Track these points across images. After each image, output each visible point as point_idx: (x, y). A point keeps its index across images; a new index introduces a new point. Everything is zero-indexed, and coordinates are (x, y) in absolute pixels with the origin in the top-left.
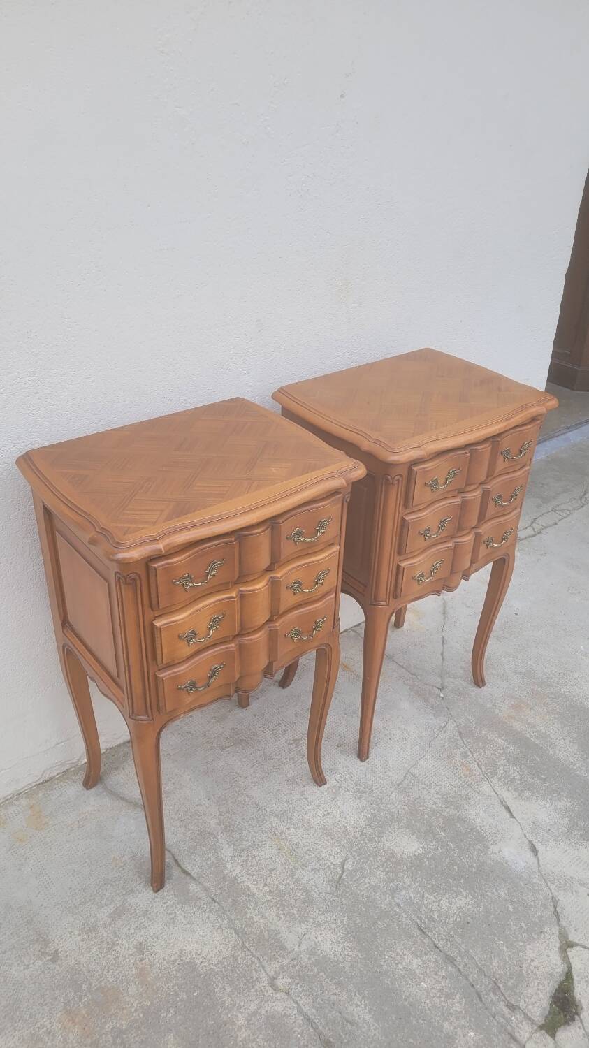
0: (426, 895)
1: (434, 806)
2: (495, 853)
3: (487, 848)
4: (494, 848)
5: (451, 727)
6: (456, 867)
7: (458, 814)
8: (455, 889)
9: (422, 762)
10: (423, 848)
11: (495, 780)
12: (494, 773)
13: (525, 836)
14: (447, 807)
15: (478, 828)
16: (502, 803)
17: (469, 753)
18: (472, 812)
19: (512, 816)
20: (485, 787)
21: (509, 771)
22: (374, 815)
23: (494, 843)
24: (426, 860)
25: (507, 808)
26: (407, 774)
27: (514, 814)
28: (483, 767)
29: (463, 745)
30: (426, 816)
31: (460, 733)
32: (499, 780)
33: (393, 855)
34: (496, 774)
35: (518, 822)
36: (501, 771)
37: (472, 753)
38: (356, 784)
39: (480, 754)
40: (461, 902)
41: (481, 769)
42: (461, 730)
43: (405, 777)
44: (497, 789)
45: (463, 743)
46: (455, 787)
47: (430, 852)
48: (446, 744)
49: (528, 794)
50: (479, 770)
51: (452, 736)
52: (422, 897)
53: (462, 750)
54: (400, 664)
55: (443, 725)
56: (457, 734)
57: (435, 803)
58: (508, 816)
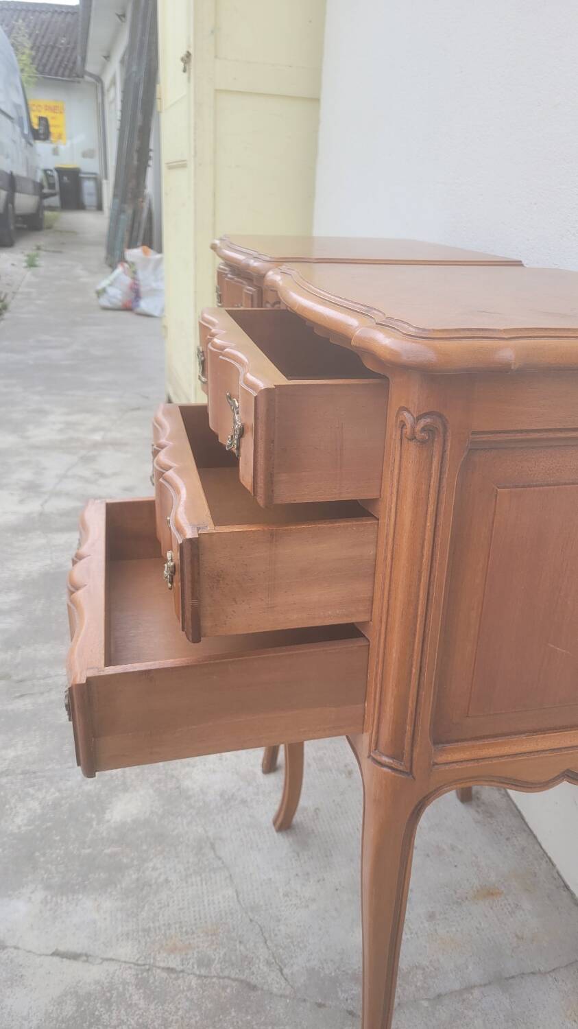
0: (57, 794)
1: (151, 865)
2: (32, 892)
3: (48, 887)
4: (40, 895)
5: (274, 982)
6: (58, 838)
7: (119, 886)
8: (37, 823)
9: (230, 892)
10: (108, 821)
11: (129, 975)
12: (141, 983)
13: (16, 948)
14: (138, 880)
15: (80, 896)
16: (86, 955)
17: (203, 972)
18: (107, 904)
19: (56, 954)
20: (126, 951)
21: (127, 1014)
22: (188, 798)
23: (45, 902)
24: (94, 816)
25: (74, 957)
26: (223, 863)
27: (56, 959)
28: (164, 975)
29: (226, 973)
30: (145, 847)
31: (254, 988)
32: (125, 983)
33: (126, 790)
34: (138, 986)
35: (40, 955)
36: (137, 997)
37: (200, 977)
38: (244, 802)
39: (190, 988)
40: (18, 820)
41: (163, 969)
42: (259, 992)
43: (220, 858)
44: (112, 967)
45: (229, 978)
46: (161, 908)
47: (98, 824)
48: (242, 948)
49: (69, 1009)
50: (162, 964)
51: (254, 969)
52: (59, 791)
53: (216, 966)
54: (476, 992)
55: (286, 971)
56: (253, 980)
57: (154, 869)
58: (62, 949)
